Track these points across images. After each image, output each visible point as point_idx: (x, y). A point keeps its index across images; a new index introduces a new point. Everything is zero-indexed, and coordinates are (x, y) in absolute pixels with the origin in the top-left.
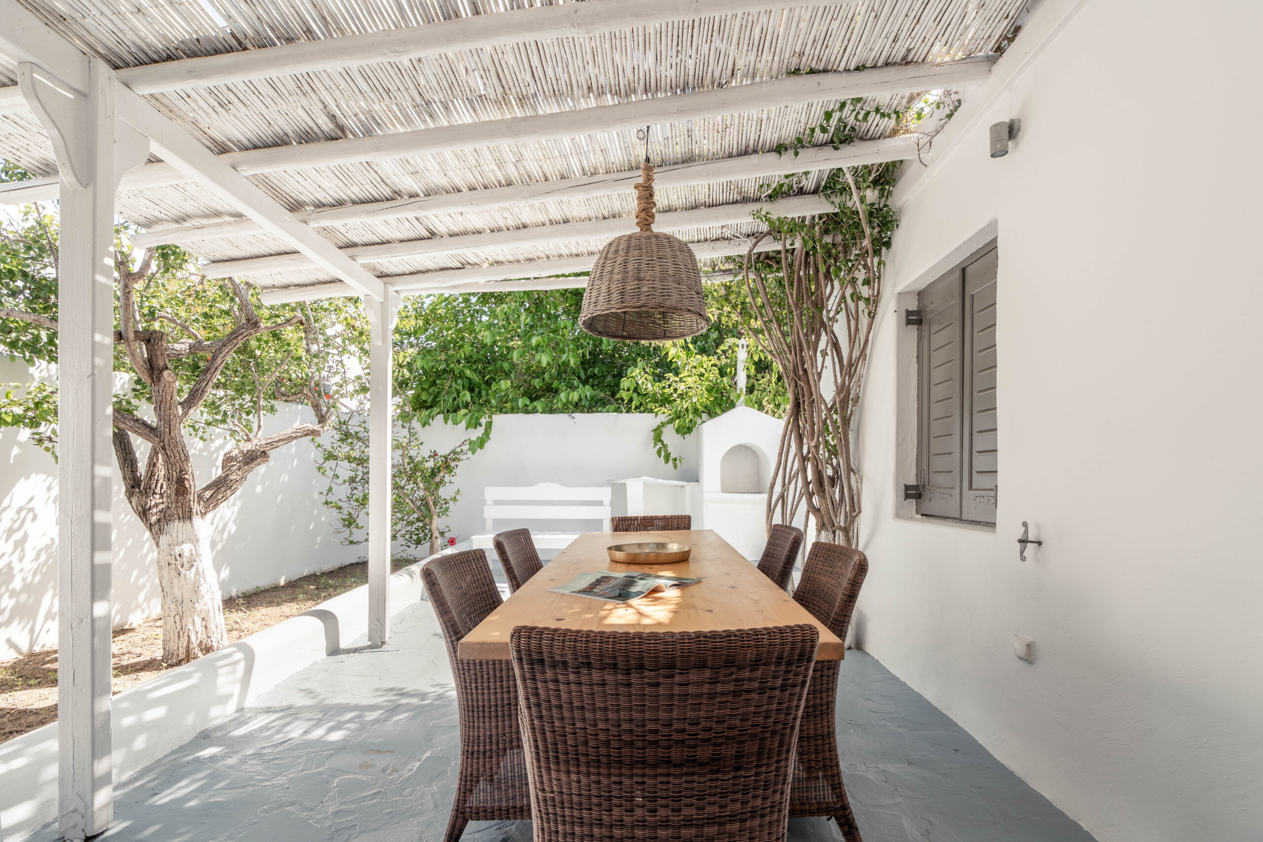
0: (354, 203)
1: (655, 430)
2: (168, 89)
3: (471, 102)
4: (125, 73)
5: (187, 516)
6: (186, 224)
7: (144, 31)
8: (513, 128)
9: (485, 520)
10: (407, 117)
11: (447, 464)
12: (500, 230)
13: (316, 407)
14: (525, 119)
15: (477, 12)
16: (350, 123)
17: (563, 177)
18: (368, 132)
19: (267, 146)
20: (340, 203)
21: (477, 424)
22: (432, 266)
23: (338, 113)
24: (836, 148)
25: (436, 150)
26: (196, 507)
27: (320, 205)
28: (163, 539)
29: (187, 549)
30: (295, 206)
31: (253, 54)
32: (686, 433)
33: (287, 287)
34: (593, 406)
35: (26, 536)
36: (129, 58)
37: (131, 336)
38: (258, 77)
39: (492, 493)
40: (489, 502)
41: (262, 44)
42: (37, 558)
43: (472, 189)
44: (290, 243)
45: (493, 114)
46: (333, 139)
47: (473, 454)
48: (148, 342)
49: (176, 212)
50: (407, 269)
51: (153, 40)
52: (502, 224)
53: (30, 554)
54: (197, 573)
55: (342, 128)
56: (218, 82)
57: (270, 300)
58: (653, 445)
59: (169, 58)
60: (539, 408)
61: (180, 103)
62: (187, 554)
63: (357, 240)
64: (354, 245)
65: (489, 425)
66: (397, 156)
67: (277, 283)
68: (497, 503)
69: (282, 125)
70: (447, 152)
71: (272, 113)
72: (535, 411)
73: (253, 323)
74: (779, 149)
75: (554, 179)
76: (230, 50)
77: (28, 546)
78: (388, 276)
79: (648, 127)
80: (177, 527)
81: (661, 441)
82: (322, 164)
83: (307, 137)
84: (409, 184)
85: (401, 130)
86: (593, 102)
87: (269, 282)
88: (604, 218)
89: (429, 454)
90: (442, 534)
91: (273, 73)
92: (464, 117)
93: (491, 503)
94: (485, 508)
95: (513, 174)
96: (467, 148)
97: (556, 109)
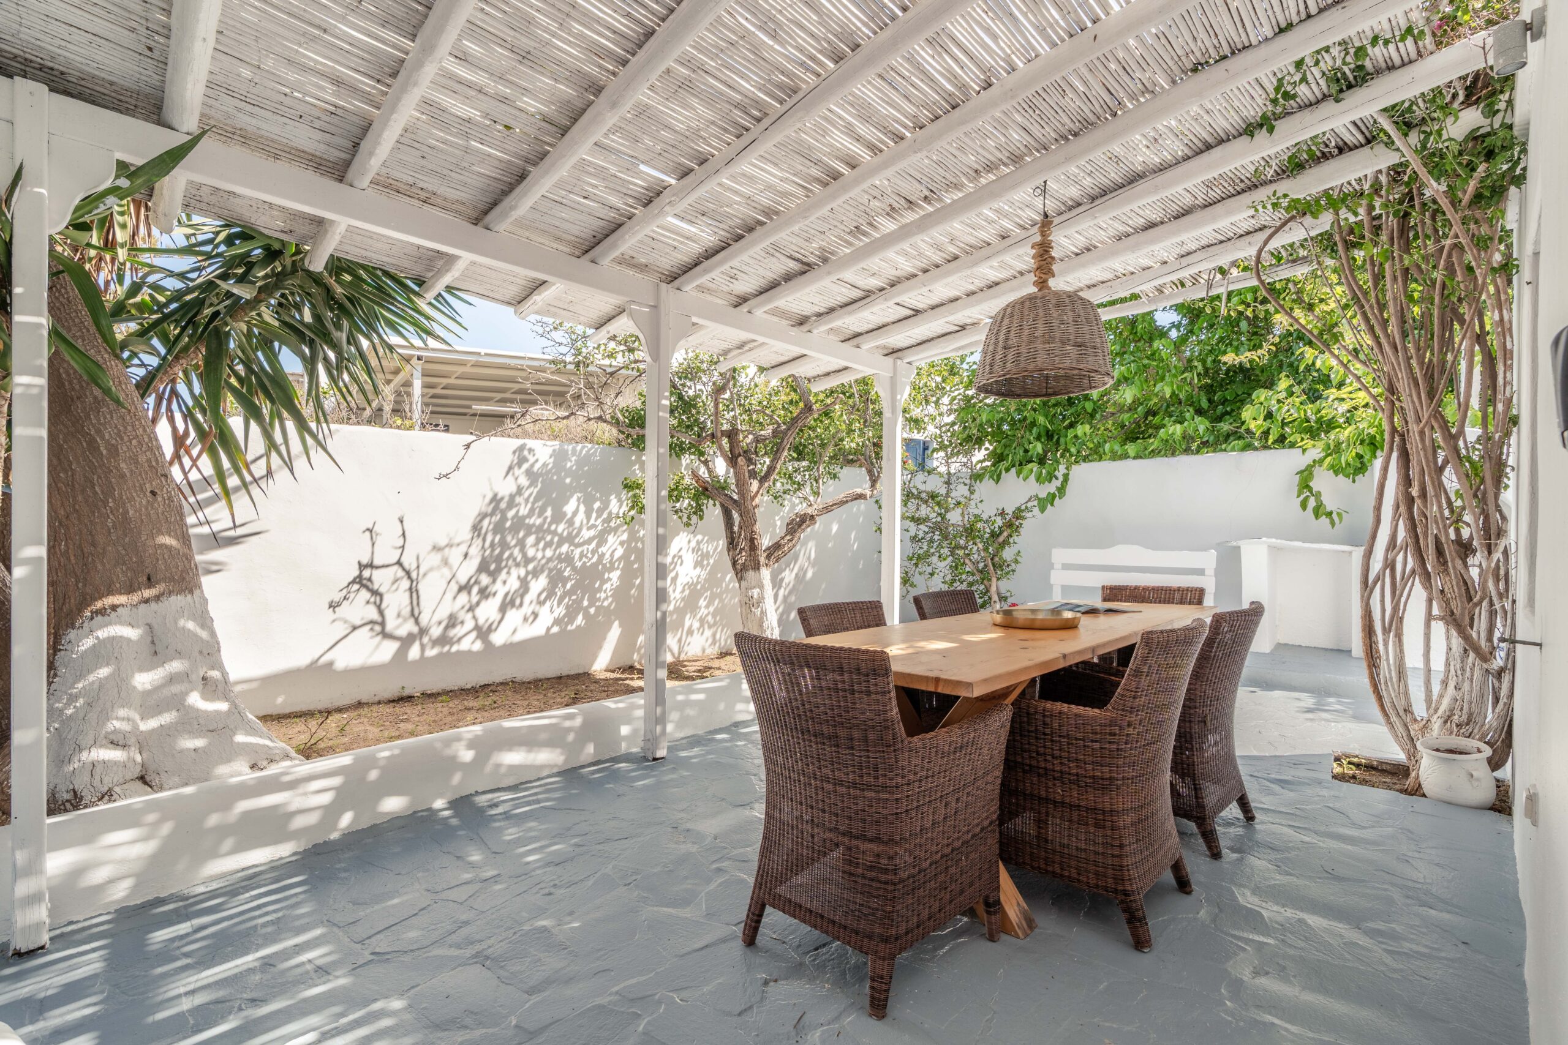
0: (841, 307)
1: (1301, 472)
2: (703, 280)
3: (888, 214)
4: (677, 283)
5: (757, 567)
6: (746, 348)
7: (680, 257)
8: (922, 225)
9: (1051, 586)
10: (847, 242)
11: (1013, 523)
12: (973, 293)
13: (870, 472)
14: (937, 210)
15: (853, 167)
16: (812, 259)
17: (1004, 238)
18: (825, 260)
19: (767, 290)
20: (832, 310)
21: (1051, 477)
22: (931, 335)
23: (801, 257)
24: (1337, 101)
25: (881, 255)
26: (762, 560)
27: (819, 315)
28: (743, 583)
29: (756, 592)
30: (802, 321)
31: (736, 246)
32: (1355, 474)
33: (828, 374)
34: (1216, 443)
35: (677, 575)
36: (679, 272)
37: (719, 434)
38: (745, 257)
39: (1060, 556)
40: (1058, 566)
41: (739, 238)
42: (683, 591)
43: (925, 271)
44: (797, 351)
45: (910, 217)
46: (804, 273)
47: (1042, 512)
48: (729, 437)
49: (736, 343)
50: (913, 342)
51: (685, 259)
52: (972, 288)
53: (679, 588)
54: (762, 612)
55: (808, 265)
56: (726, 267)
57: (817, 387)
58: (1296, 494)
59: (696, 265)
60: (1132, 453)
61: (711, 285)
62: (755, 596)
63: (859, 330)
64: (859, 335)
65: (1066, 477)
66: (855, 268)
67: (820, 373)
68: (1066, 567)
69: (771, 276)
70: (891, 254)
71: (762, 272)
72: (1125, 456)
73: (808, 408)
74: (1249, 130)
75: (994, 240)
76: (724, 248)
77: (679, 581)
78: (900, 350)
79: (1045, 182)
80: (751, 574)
81: (1308, 487)
82: (807, 290)
83: (788, 277)
84: (874, 283)
85: (848, 251)
86: (991, 177)
87: (815, 373)
88: (1077, 254)
89: (995, 512)
90: (1002, 598)
91: (751, 252)
92: (888, 226)
93: (1060, 566)
94: (1052, 572)
95: (953, 249)
96: (905, 246)
97: (960, 195)
